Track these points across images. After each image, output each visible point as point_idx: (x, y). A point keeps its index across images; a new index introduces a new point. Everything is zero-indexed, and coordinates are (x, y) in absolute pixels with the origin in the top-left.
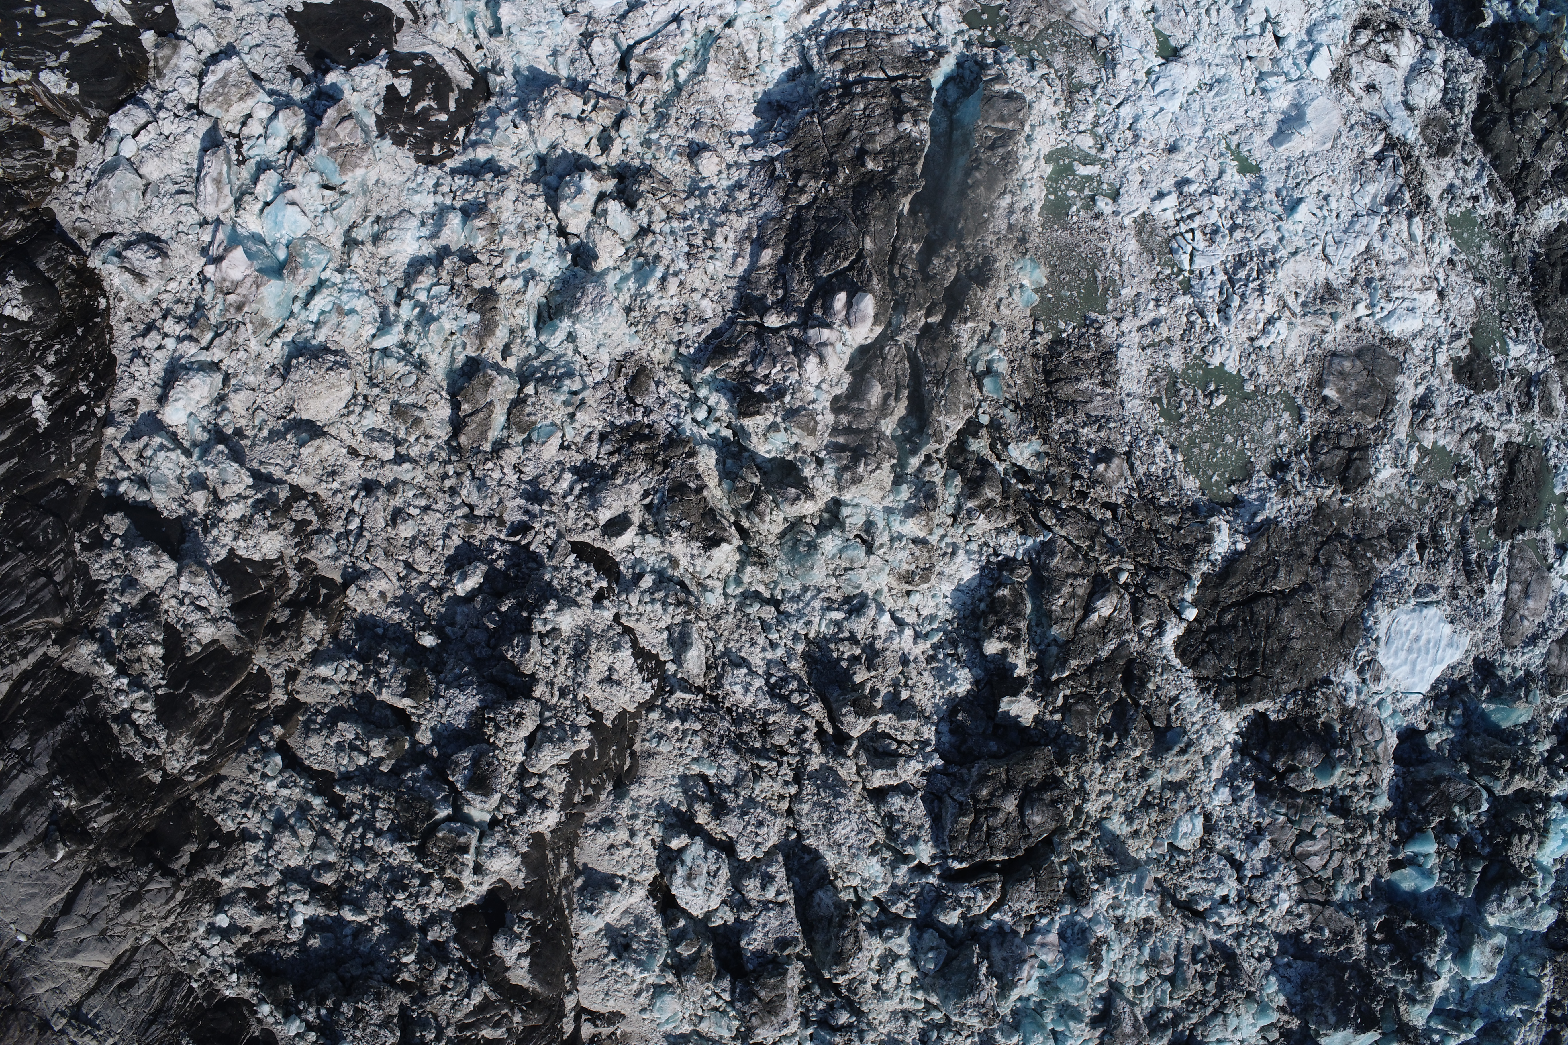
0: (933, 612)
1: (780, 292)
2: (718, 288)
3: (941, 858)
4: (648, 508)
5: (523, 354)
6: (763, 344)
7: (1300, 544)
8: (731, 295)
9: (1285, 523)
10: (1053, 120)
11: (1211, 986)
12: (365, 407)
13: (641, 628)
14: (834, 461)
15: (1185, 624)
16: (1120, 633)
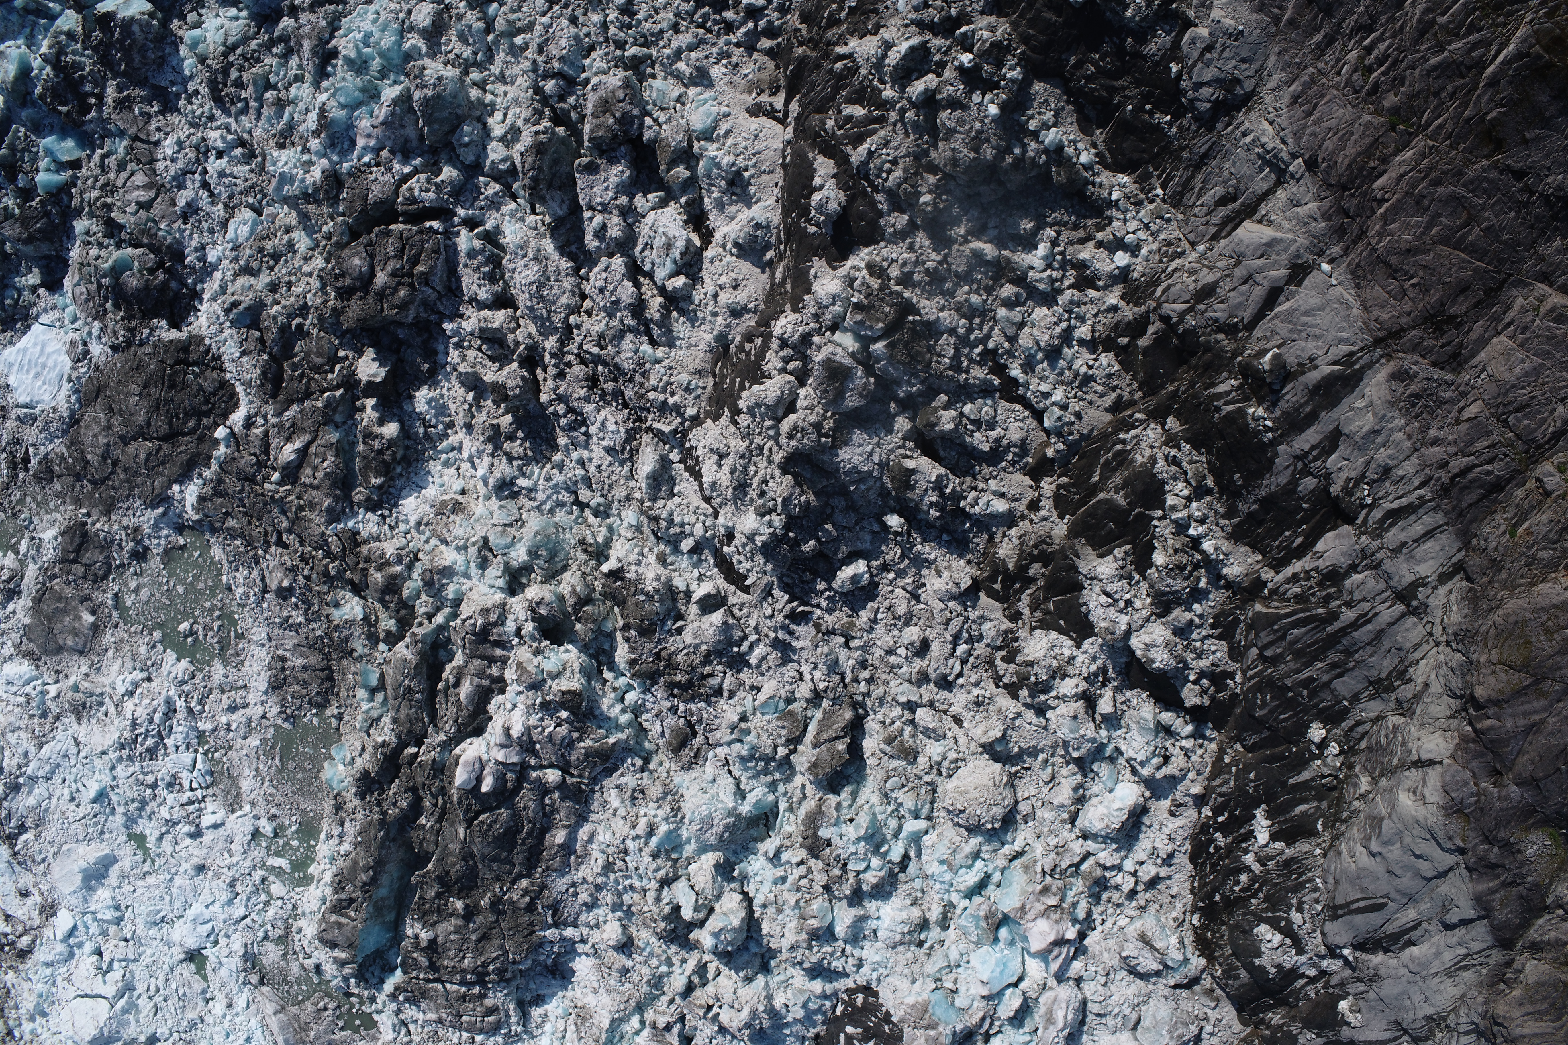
0: (446, 471)
1: (547, 801)
2: (606, 815)
3: (452, 233)
4: (680, 617)
5: (790, 787)
6: (563, 755)
7: (127, 481)
8: (595, 806)
9: (139, 502)
10: (304, 914)
11: (234, 75)
12: (939, 764)
13: (696, 501)
14: (505, 634)
15: (228, 423)
16: (280, 425)
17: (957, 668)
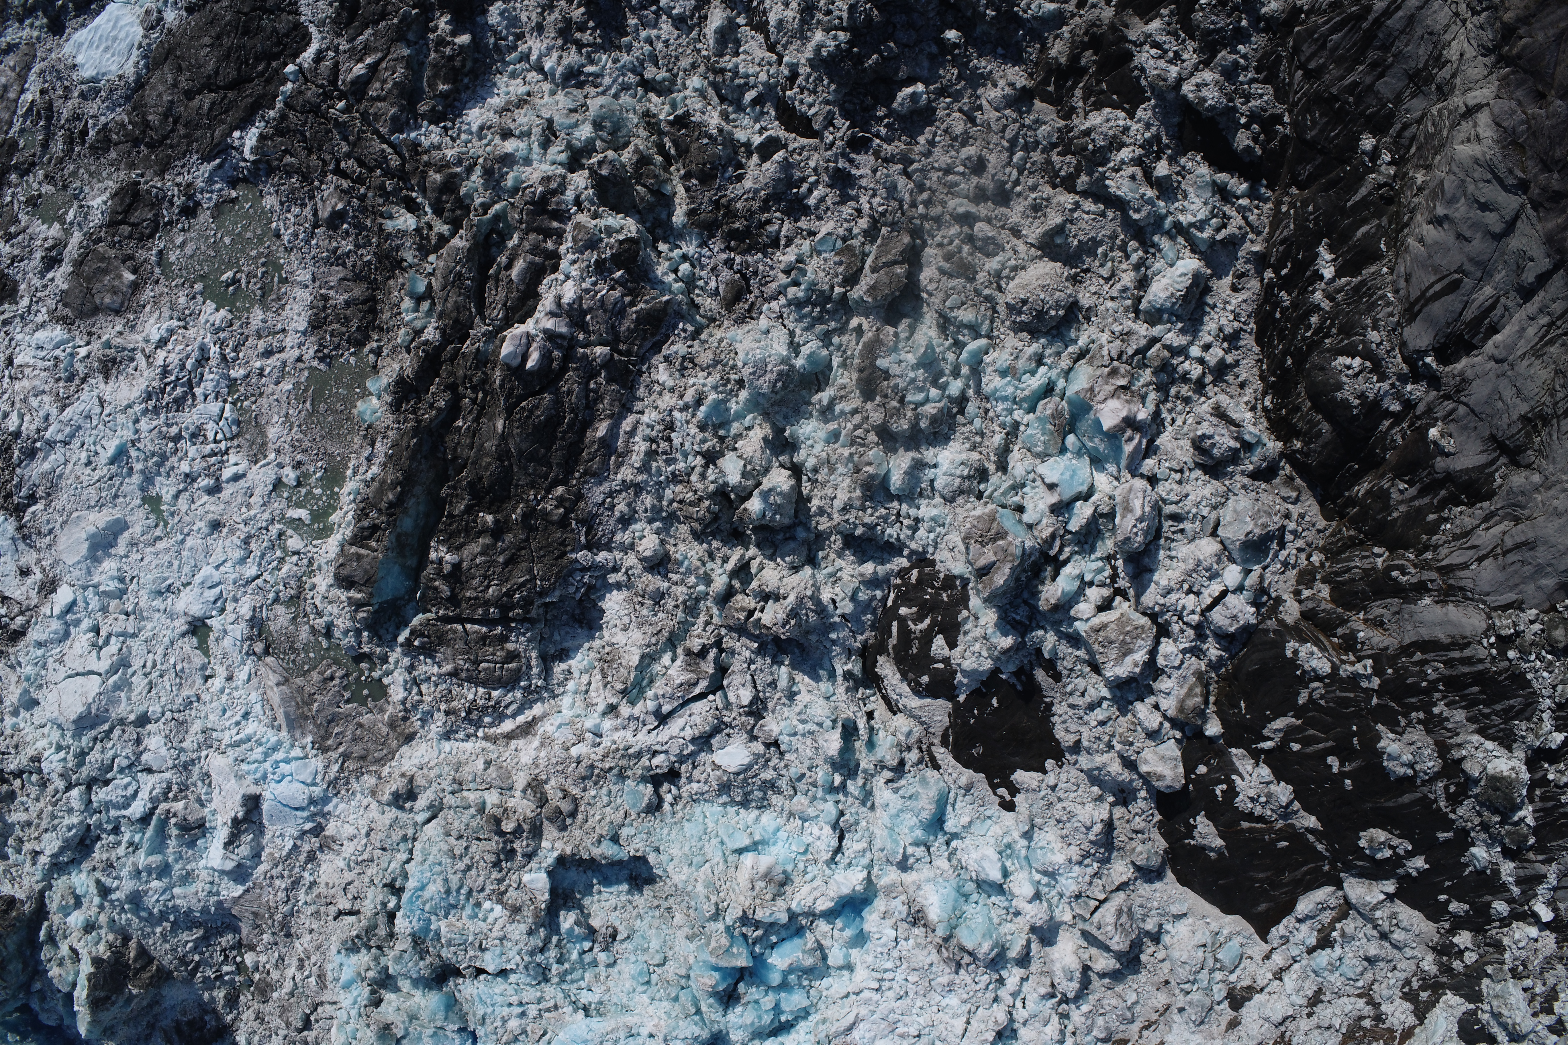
0: (511, 81)
1: (592, 386)
2: (652, 397)
4: (740, 166)
5: (845, 338)
6: (613, 327)
7: (186, 137)
8: (641, 392)
9: (195, 158)
10: (320, 568)
12: (998, 275)
13: (761, 53)
14: (563, 202)
15: (298, 61)
16: (352, 51)
17: (1015, 173)
